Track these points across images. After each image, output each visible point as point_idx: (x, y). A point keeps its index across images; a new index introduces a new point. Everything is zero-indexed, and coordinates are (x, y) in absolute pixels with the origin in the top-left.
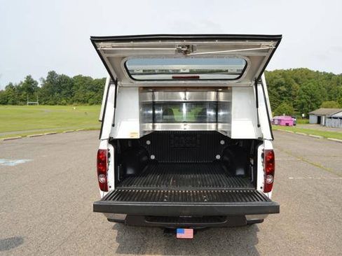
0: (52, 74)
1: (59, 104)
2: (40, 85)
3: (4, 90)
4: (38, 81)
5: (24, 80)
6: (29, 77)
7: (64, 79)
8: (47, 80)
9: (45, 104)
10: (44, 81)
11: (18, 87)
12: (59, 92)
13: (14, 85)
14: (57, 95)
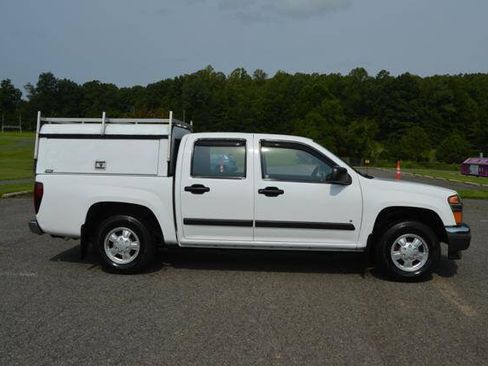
0: (46, 79)
2: (25, 97)
4: (23, 90)
6: (6, 83)
7: (67, 85)
8: (38, 90)
10: (32, 91)
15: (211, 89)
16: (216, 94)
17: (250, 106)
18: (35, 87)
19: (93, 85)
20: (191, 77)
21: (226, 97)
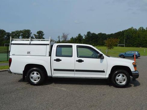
0: (89, 33)
2: (84, 38)
3: (70, 40)
4: (83, 36)
5: (77, 36)
6: (79, 35)
7: (94, 34)
8: (87, 36)
10: (85, 36)
11: (75, 39)
13: (74, 38)
15: (133, 33)
16: (134, 35)
17: (145, 38)
18: (86, 35)
19: (100, 34)
20: (127, 31)
21: (137, 35)
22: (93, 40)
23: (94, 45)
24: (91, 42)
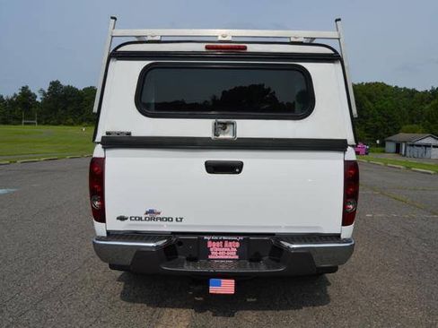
0: (55, 85)
1: (65, 124)
2: (39, 99)
4: (37, 94)
5: (18, 92)
6: (25, 89)
7: (71, 91)
8: (48, 93)
9: (46, 124)
10: (44, 94)
11: (10, 101)
12: (64, 108)
13: (5, 98)
14: (61, 112)
18: (47, 91)
19: (90, 90)
22: (70, 109)
23: (71, 120)
24: (63, 112)
